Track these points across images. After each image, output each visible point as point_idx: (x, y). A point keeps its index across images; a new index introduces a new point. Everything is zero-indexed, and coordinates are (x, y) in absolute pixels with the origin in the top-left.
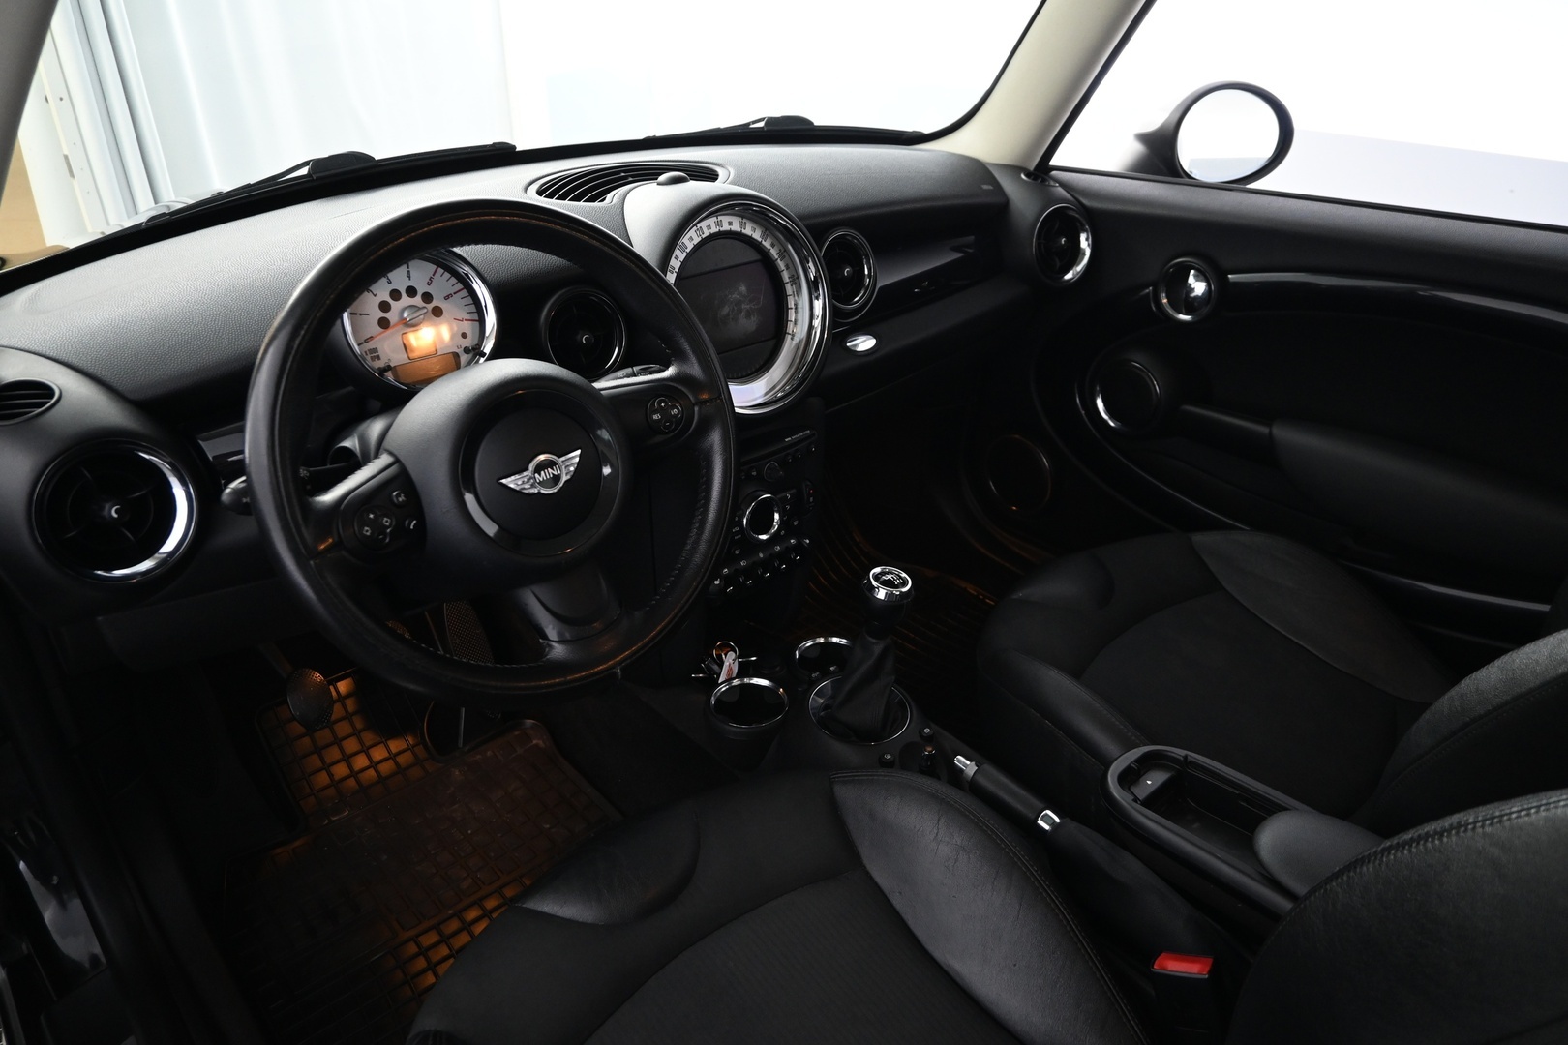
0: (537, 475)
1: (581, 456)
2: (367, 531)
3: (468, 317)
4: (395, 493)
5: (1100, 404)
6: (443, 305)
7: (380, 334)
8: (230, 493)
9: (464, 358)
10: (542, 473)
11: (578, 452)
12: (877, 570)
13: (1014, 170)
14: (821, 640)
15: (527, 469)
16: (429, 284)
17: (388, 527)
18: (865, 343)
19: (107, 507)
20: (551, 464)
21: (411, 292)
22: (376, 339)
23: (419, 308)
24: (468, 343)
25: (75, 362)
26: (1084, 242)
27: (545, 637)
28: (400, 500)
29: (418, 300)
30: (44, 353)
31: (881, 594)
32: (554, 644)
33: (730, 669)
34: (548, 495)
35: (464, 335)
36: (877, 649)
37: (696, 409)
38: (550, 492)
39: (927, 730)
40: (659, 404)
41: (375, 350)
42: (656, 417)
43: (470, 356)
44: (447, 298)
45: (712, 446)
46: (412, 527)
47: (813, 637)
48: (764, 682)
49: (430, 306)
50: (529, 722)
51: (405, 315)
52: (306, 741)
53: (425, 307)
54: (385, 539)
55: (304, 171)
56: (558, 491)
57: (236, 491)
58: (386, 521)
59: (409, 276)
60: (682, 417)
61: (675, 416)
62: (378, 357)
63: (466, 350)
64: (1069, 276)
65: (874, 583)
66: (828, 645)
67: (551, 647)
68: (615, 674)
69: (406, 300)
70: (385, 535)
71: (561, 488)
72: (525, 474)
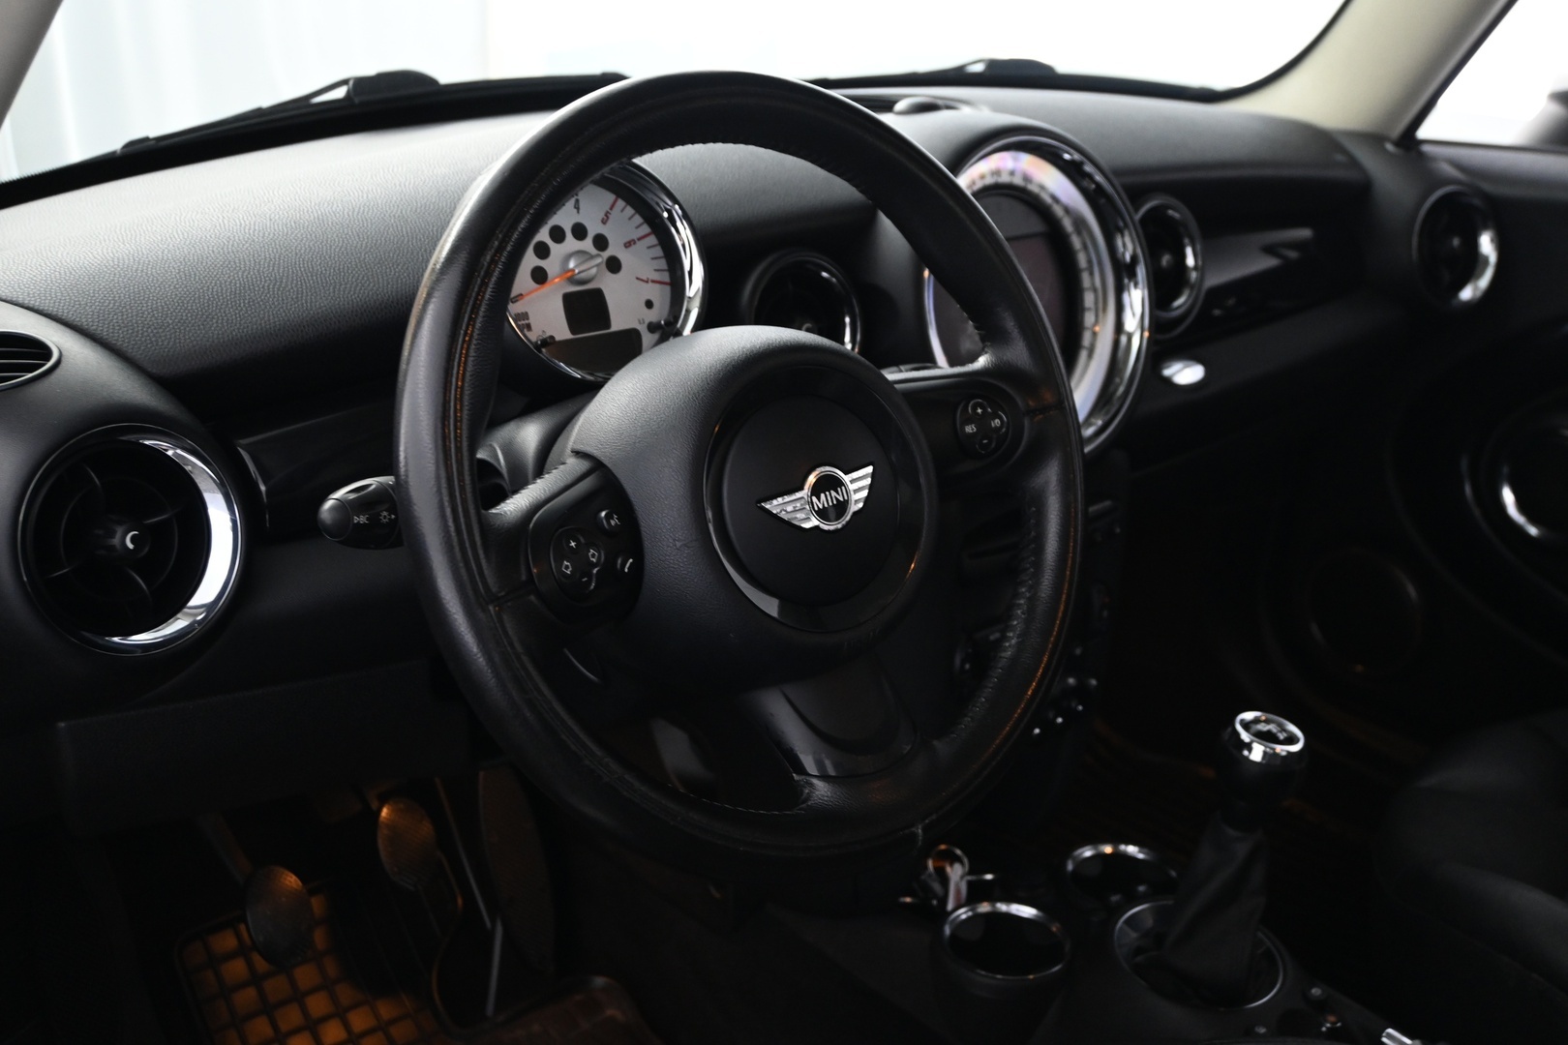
0: (814, 499)
1: (873, 475)
2: (567, 567)
3: (656, 276)
4: (603, 514)
5: (1508, 496)
6: (624, 256)
7: (536, 290)
8: (333, 508)
9: (647, 338)
10: (822, 495)
11: (870, 469)
12: (1249, 716)
13: (1373, 139)
14: (1108, 849)
15: (802, 489)
16: (604, 222)
17: (594, 565)
18: (1186, 374)
19: (119, 531)
20: (834, 484)
21: (580, 232)
22: (527, 299)
23: (592, 257)
24: (658, 314)
25: (70, 317)
26: (1486, 244)
27: (802, 770)
28: (613, 523)
29: (587, 244)
30: (20, 300)
31: (1257, 753)
32: (815, 781)
33: (958, 892)
34: (829, 531)
35: (649, 304)
36: (1242, 849)
37: (1027, 422)
38: (832, 528)
39: (1316, 991)
40: (974, 409)
41: (525, 316)
42: (970, 429)
43: (656, 336)
44: (628, 245)
45: (1047, 483)
46: (626, 570)
47: (1095, 840)
48: (1027, 911)
49: (606, 254)
50: (599, 981)
51: (572, 265)
52: (250, 993)
53: (598, 255)
54: (589, 583)
55: (340, 93)
56: (844, 527)
57: (342, 504)
58: (593, 555)
59: (577, 207)
60: (1007, 432)
61: (998, 429)
62: (529, 327)
63: (653, 328)
64: (1467, 294)
65: (1245, 736)
66: (1120, 858)
67: (811, 785)
68: (914, 835)
69: (571, 243)
70: (590, 575)
71: (848, 523)
72: (798, 495)
